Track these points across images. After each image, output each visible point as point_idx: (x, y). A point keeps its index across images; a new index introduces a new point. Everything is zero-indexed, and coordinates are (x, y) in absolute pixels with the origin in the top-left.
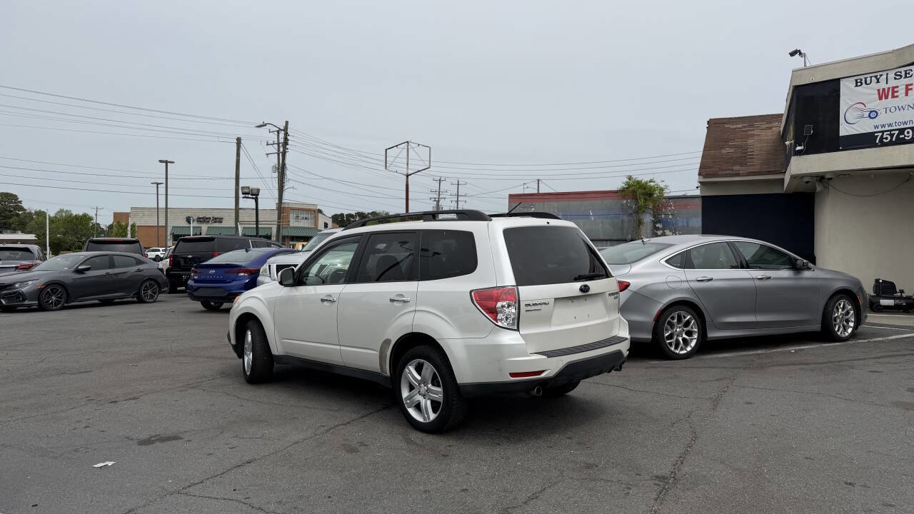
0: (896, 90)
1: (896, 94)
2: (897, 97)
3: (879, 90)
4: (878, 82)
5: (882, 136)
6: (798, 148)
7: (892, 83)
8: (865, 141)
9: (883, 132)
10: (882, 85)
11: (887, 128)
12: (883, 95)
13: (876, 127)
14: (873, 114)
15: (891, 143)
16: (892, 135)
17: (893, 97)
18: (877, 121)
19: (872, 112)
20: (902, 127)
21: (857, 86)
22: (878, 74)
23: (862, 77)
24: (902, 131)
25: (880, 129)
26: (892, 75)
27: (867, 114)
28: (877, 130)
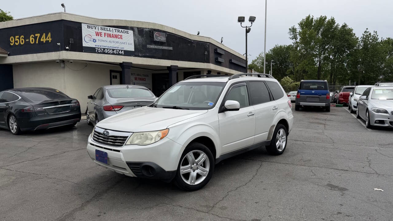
0: (101, 34)
1: (101, 35)
2: (102, 36)
3: (96, 32)
4: (95, 29)
5: (98, 49)
6: (67, 48)
7: (100, 31)
8: (92, 50)
9: (98, 48)
10: (97, 30)
11: (99, 47)
12: (97, 34)
13: (96, 46)
14: (94, 41)
15: (101, 53)
16: (101, 50)
17: (101, 36)
18: (95, 44)
19: (94, 39)
20: (104, 48)
21: (88, 28)
22: (95, 26)
23: (90, 25)
24: (104, 49)
25: (97, 47)
26: (100, 28)
27: (92, 40)
28: (96, 47)
